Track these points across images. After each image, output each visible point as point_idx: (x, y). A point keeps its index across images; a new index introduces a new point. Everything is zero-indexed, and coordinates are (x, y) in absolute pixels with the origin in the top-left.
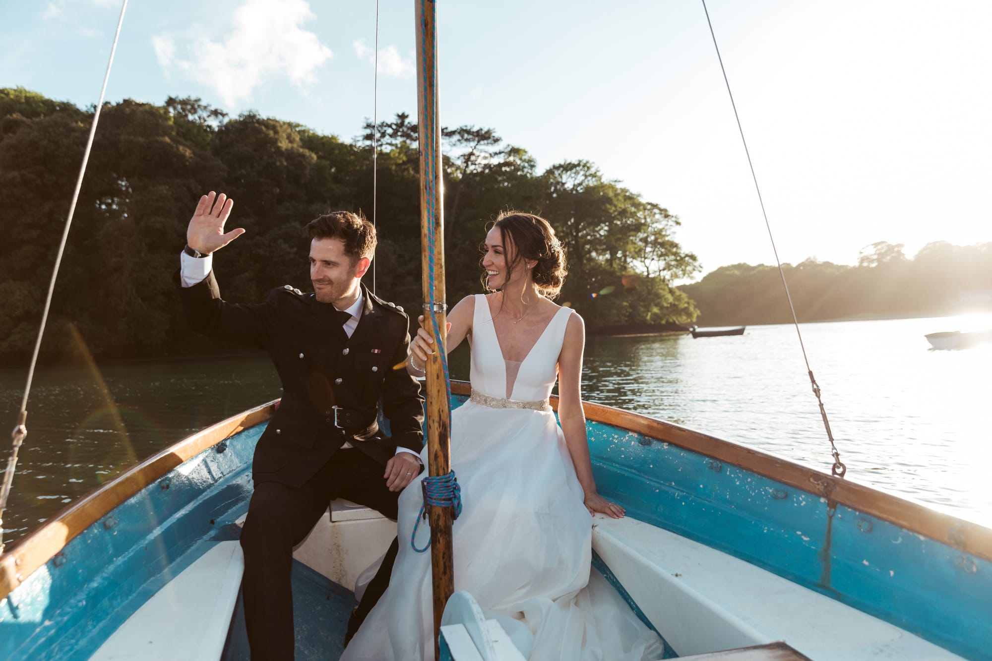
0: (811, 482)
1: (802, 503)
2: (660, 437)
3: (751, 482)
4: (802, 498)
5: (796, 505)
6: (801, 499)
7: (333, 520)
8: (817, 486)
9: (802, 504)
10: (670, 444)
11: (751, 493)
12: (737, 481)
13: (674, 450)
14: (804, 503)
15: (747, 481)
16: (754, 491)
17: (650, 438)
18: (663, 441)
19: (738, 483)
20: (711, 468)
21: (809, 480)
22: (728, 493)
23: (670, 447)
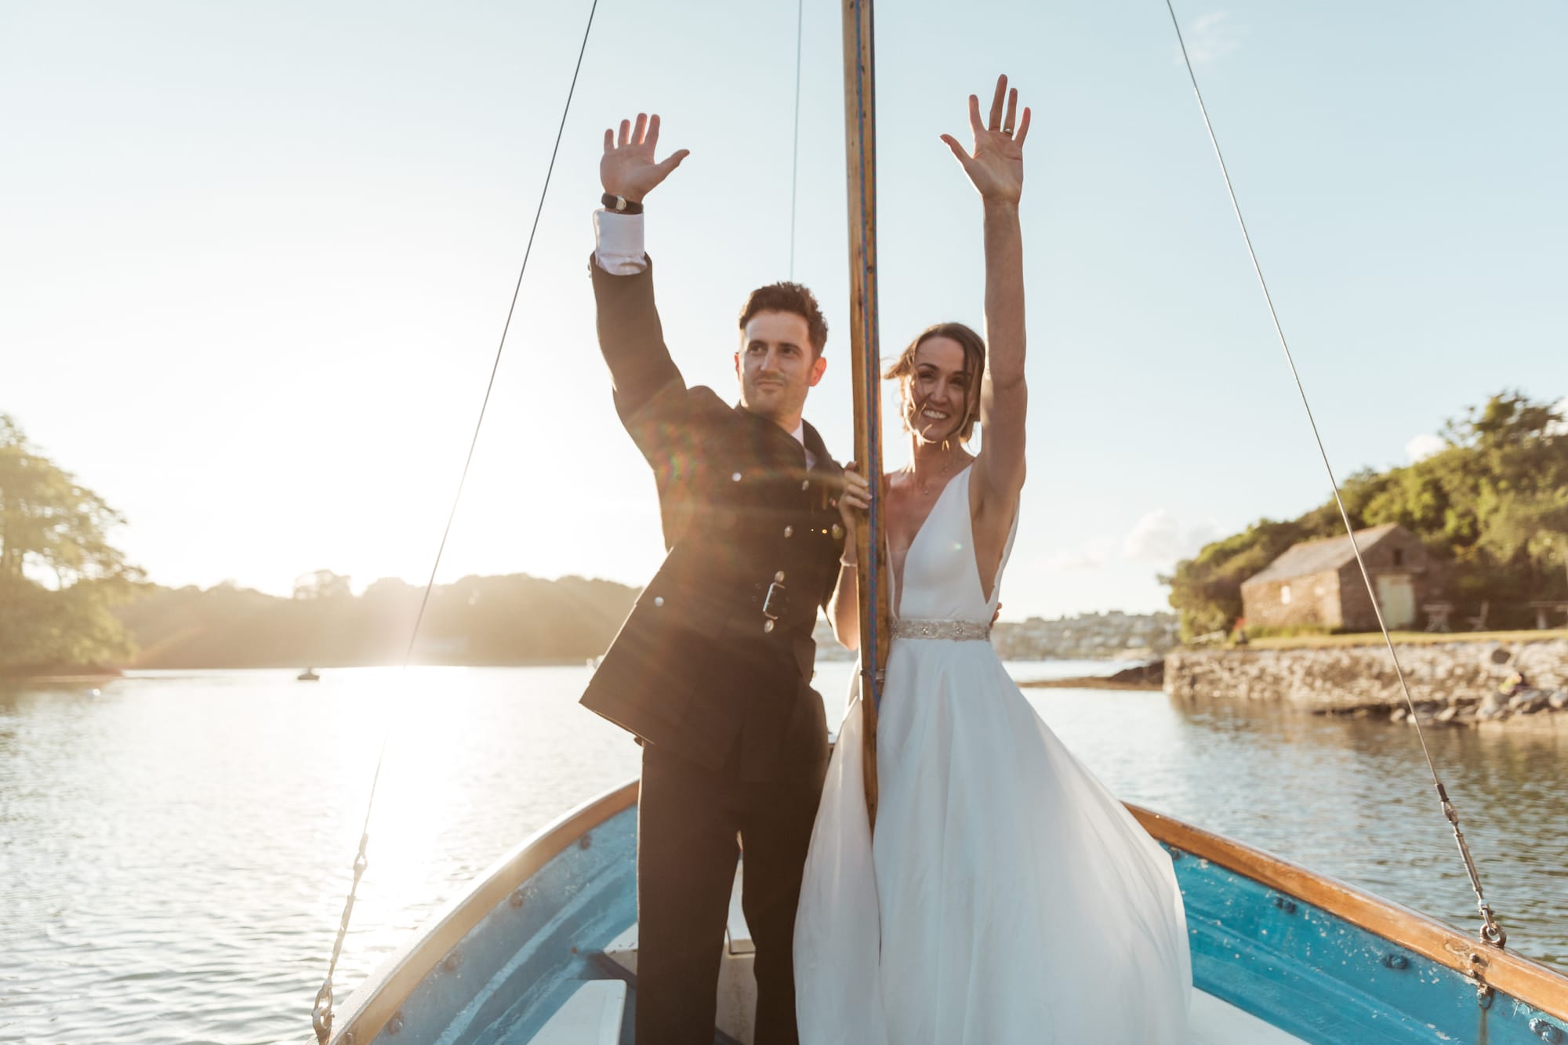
0: (1449, 951)
1: (1434, 979)
2: (1194, 850)
3: (1345, 936)
4: (1432, 971)
5: (1423, 981)
6: (1431, 973)
7: (734, 951)
8: (1458, 958)
9: (1434, 982)
10: (1211, 862)
11: (1346, 952)
12: (1323, 932)
13: (1218, 872)
14: (1437, 980)
15: (1339, 934)
16: (1351, 950)
17: (1179, 850)
18: (1200, 857)
19: (1323, 935)
20: (1280, 905)
21: (1444, 948)
22: (1308, 948)
23: (1211, 867)
